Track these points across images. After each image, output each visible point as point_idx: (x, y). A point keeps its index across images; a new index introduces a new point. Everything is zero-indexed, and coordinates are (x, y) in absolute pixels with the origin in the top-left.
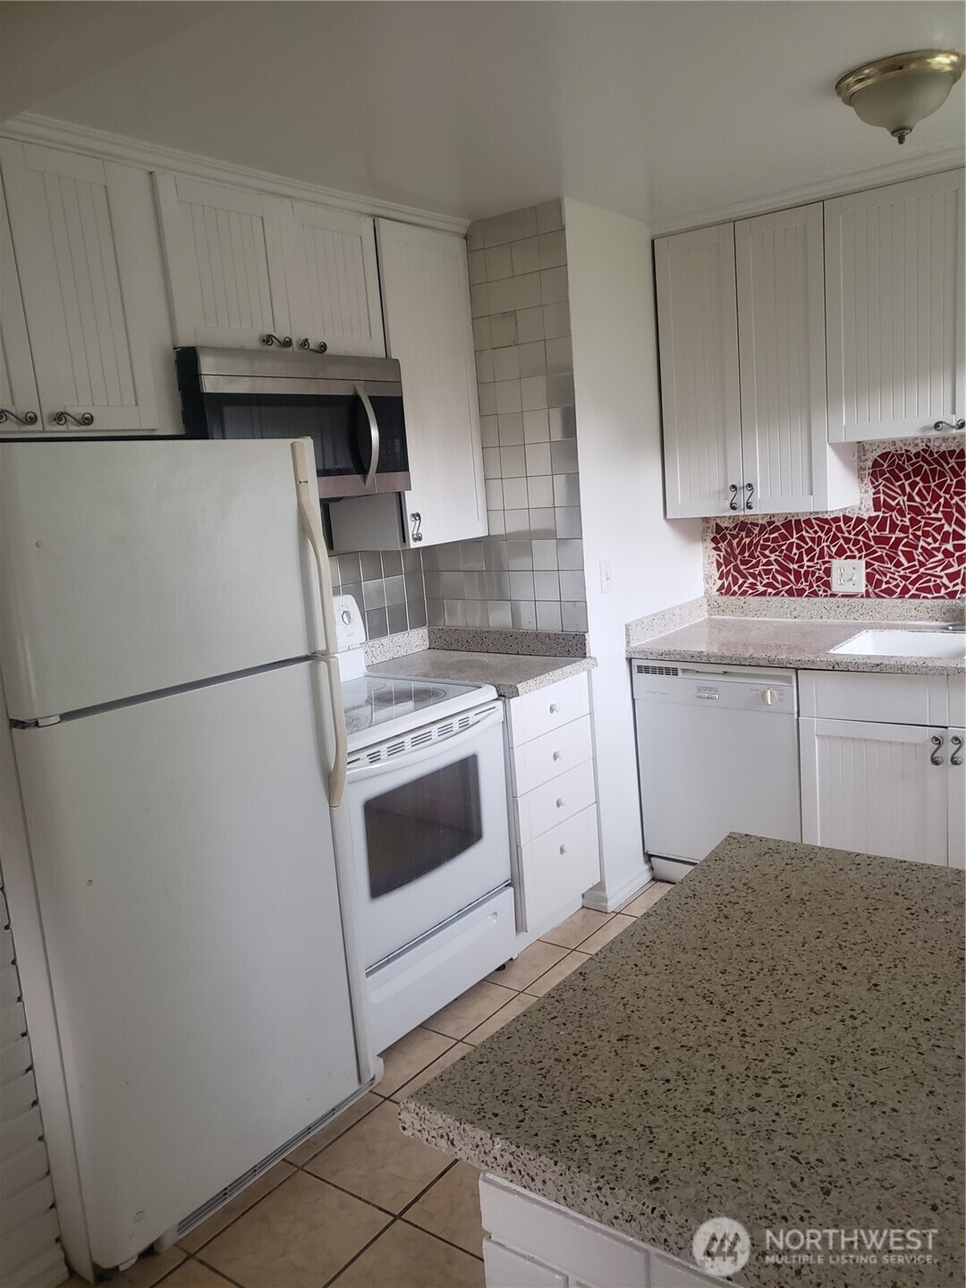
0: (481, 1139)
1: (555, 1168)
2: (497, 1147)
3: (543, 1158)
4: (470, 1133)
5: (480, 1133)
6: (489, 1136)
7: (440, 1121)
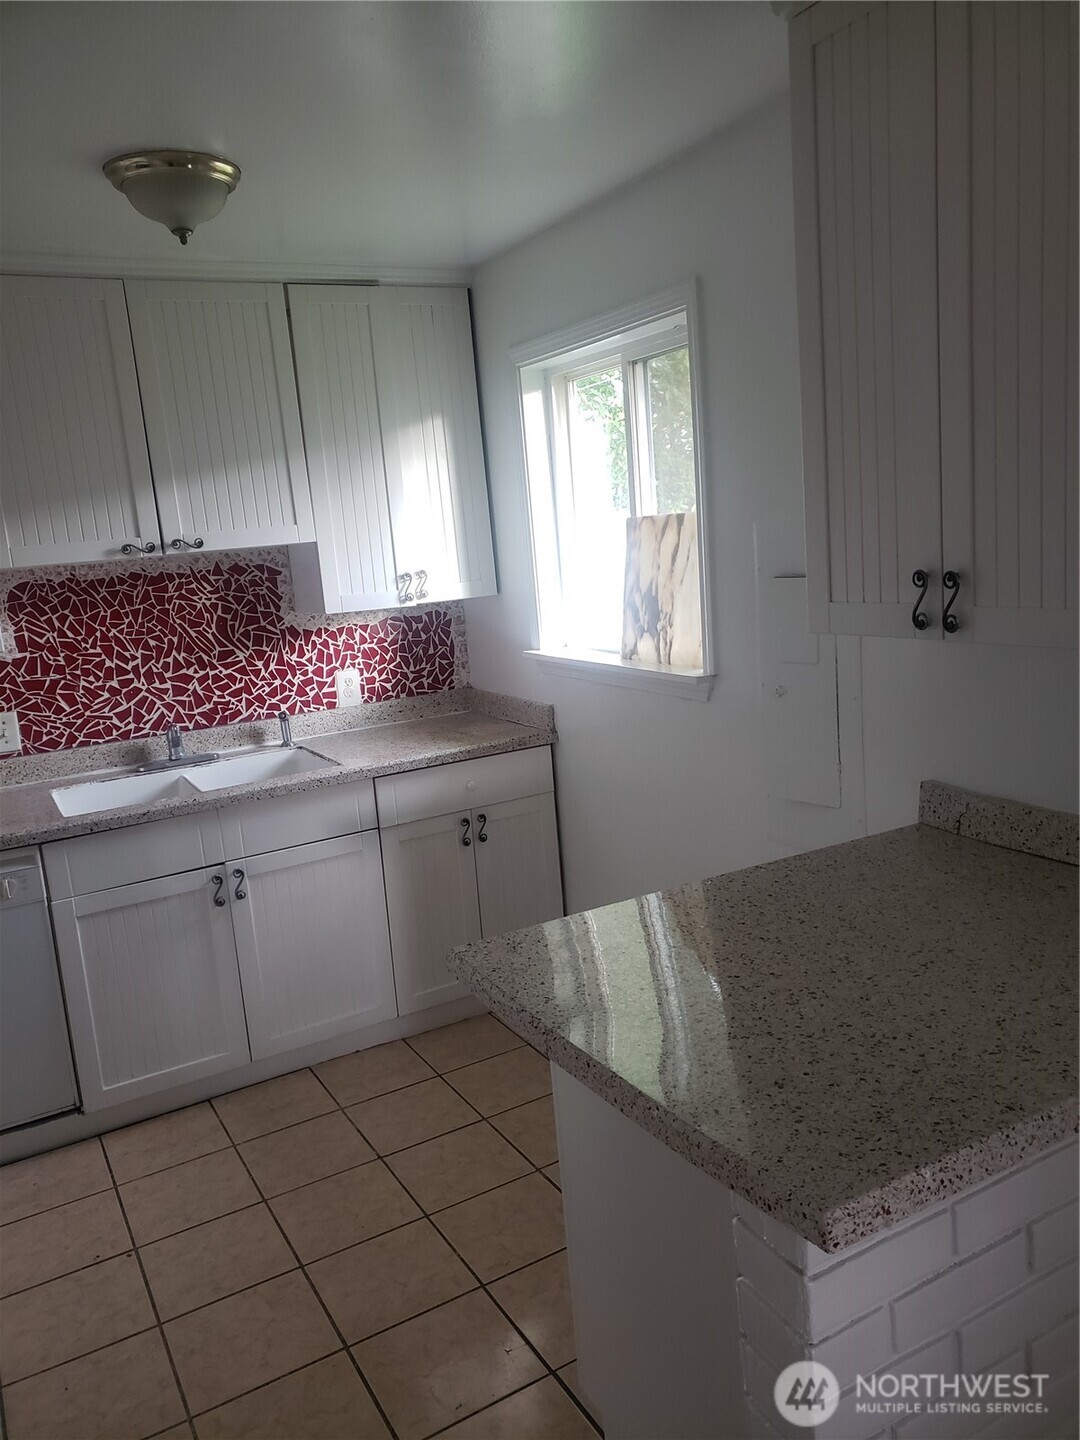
0: (912, 1182)
1: (974, 1151)
2: (927, 1176)
3: (962, 1152)
4: (900, 1186)
5: (908, 1178)
6: (915, 1174)
7: (871, 1201)
